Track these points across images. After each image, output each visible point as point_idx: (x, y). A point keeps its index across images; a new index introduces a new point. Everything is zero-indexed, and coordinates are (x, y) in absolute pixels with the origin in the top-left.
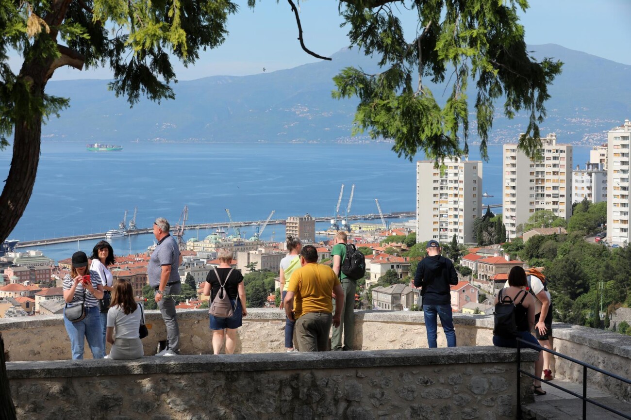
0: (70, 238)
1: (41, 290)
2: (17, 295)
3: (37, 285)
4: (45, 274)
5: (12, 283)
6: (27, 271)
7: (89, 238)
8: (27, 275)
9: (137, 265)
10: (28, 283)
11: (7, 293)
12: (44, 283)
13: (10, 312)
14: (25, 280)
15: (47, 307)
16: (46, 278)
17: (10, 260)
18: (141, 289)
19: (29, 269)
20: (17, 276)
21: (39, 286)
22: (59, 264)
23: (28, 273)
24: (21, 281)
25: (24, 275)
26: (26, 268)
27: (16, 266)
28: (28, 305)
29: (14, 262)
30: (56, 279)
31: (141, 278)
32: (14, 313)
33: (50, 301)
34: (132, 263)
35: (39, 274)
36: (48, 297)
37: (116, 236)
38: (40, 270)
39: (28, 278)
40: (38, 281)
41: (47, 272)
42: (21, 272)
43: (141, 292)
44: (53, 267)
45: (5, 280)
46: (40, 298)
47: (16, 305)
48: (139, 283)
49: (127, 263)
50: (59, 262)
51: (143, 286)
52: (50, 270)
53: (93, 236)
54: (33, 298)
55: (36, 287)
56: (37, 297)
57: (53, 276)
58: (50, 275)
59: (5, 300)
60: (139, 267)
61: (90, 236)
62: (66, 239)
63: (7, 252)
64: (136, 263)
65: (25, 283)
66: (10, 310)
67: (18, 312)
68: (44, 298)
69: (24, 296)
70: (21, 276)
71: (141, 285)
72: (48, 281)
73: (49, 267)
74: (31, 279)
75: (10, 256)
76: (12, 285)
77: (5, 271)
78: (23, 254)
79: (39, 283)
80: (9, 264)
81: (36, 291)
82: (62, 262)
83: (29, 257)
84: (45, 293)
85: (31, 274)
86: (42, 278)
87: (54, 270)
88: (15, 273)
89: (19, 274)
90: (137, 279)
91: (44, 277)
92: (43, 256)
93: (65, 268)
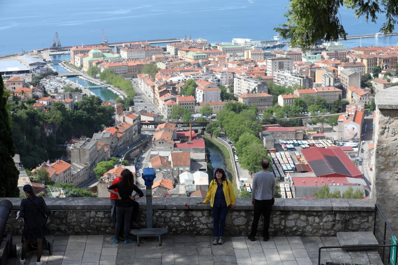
0: (356, 37)
1: (341, 64)
2: (329, 66)
3: (339, 61)
4: (343, 55)
5: (326, 59)
6: (333, 53)
7: (366, 37)
8: (333, 55)
9: (392, 52)
10: (334, 60)
11: (323, 65)
12: (343, 60)
13: (325, 75)
14: (332, 58)
15: (344, 73)
16: (343, 57)
17: (325, 47)
18: (395, 65)
19: (335, 52)
20: (329, 56)
21: (340, 61)
22: (351, 50)
23: (334, 54)
24: (331, 58)
25: (332, 55)
26: (333, 52)
27: (328, 50)
28: (334, 71)
29: (327, 48)
30: (349, 58)
31: (394, 60)
32: (327, 75)
33: (346, 69)
34: (389, 51)
35: (340, 55)
36: (345, 67)
37: (381, 36)
38: (340, 53)
39: (334, 57)
40: (339, 58)
41: (344, 54)
42: (330, 54)
43: (394, 66)
44: (347, 52)
45: (322, 58)
46: (341, 68)
47: (328, 71)
48: (393, 61)
49: (387, 51)
50: (350, 49)
51: (395, 64)
52: (346, 53)
53: (368, 36)
54: (337, 67)
55: (338, 62)
56: (339, 67)
57: (347, 56)
58: (346, 56)
59: (322, 68)
60: (393, 53)
61: (367, 36)
62: (354, 37)
63: (323, 42)
64: (391, 51)
65: (333, 59)
66: (325, 73)
67: (329, 75)
68: (343, 68)
69: (332, 66)
70: (330, 56)
71: (394, 63)
72: (344, 59)
73: (345, 52)
74: (335, 57)
75: (324, 45)
76: (326, 60)
77: (322, 53)
78: (331, 44)
79: (340, 60)
80: (324, 49)
81: (338, 64)
82: (352, 49)
83: (335, 46)
84: (343, 65)
85: (336, 55)
86: (342, 57)
87: (348, 53)
88: (327, 54)
89: (329, 54)
90: (392, 59)
91: (342, 56)
92: (342, 46)
93: (353, 52)
